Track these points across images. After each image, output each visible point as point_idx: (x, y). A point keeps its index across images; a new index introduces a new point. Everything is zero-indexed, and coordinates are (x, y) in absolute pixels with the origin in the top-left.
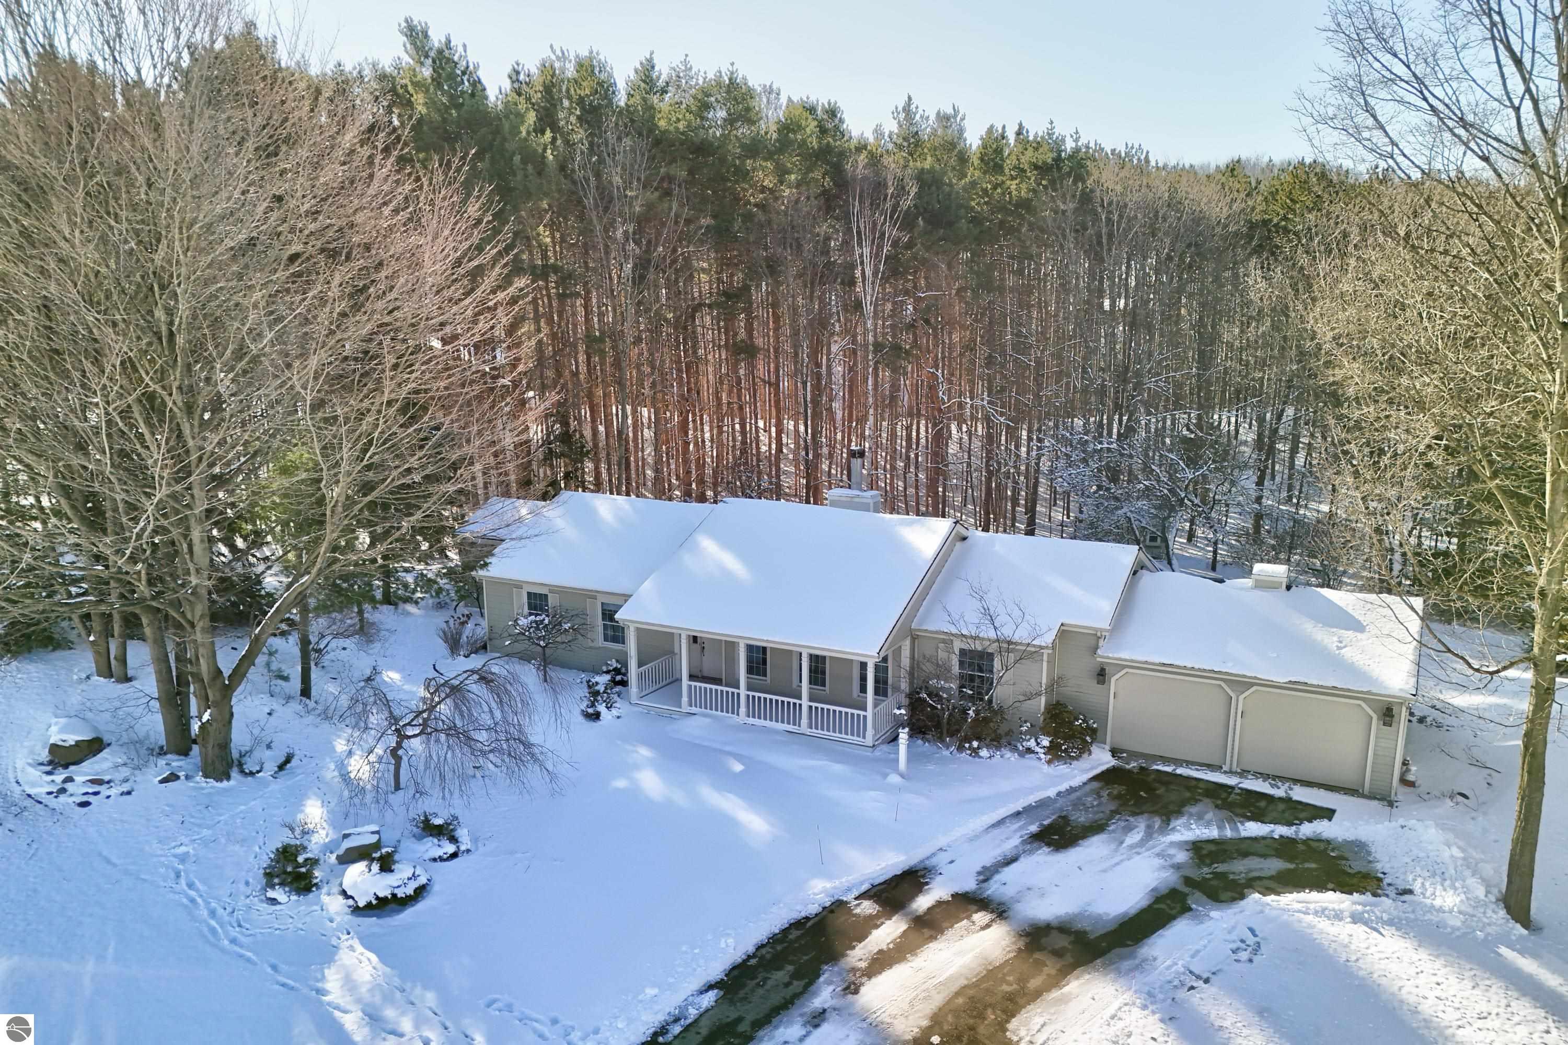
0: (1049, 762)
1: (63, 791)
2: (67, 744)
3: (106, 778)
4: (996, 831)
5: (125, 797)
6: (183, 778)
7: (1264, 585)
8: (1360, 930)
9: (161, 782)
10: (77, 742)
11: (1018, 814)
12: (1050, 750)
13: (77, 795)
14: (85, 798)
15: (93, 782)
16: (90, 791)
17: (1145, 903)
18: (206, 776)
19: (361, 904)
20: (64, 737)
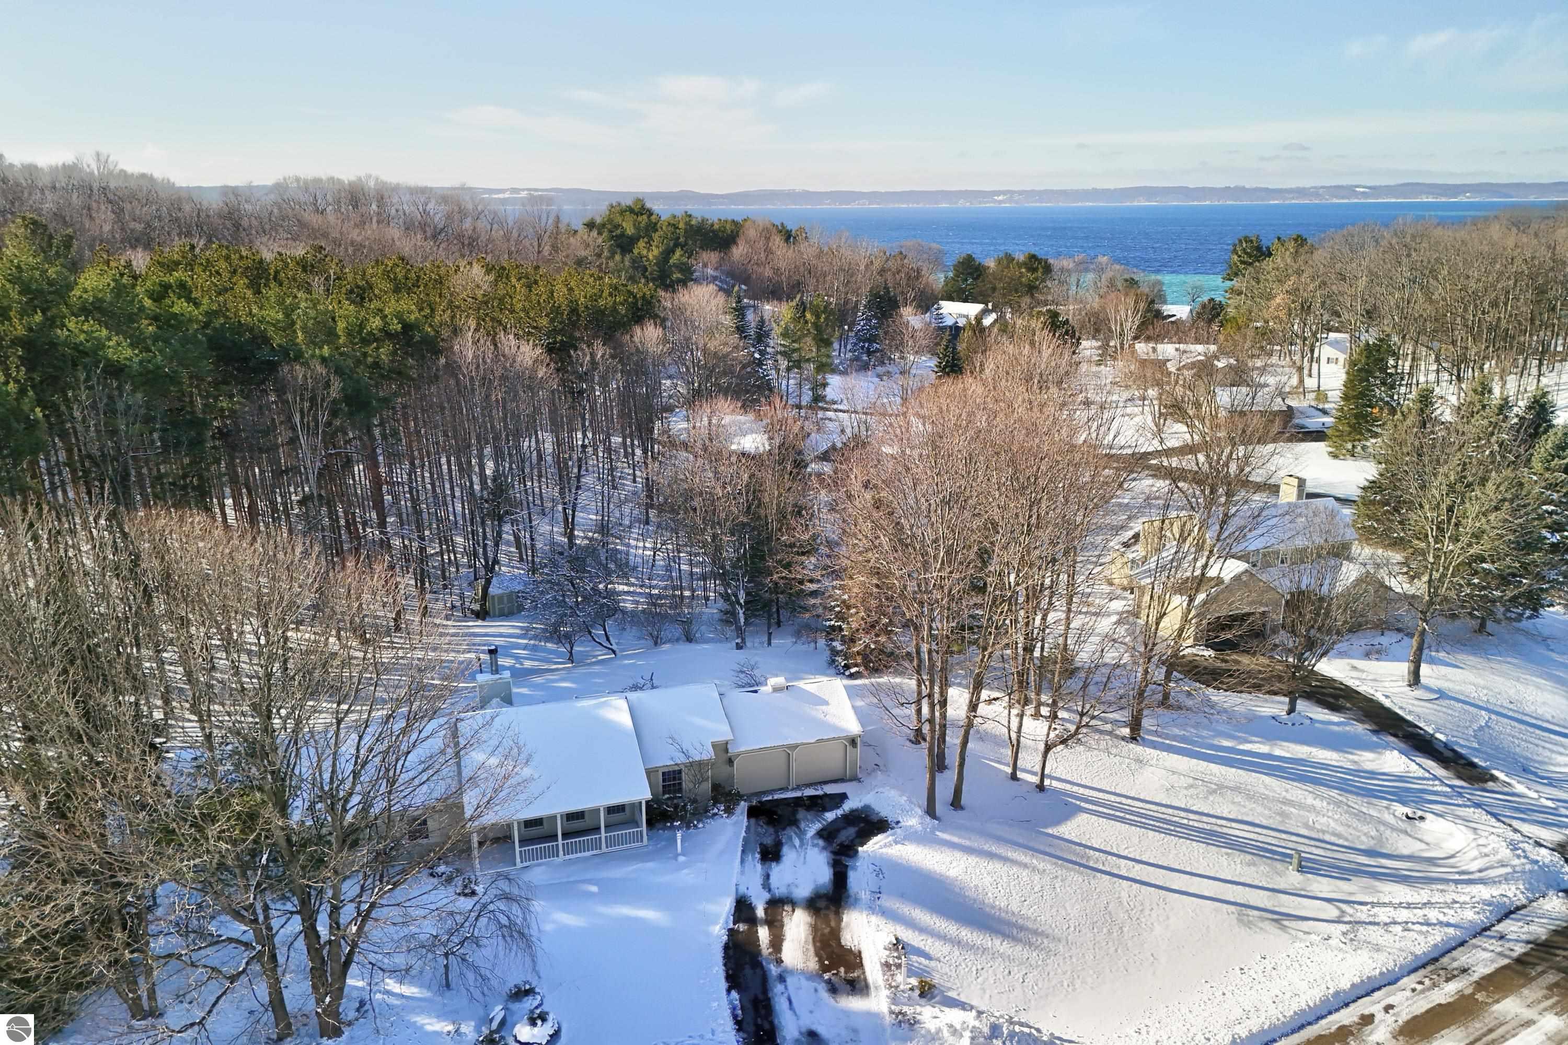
4: (747, 864)
7: (776, 690)
8: (899, 847)
11: (743, 851)
17: (831, 871)
18: (328, 1039)
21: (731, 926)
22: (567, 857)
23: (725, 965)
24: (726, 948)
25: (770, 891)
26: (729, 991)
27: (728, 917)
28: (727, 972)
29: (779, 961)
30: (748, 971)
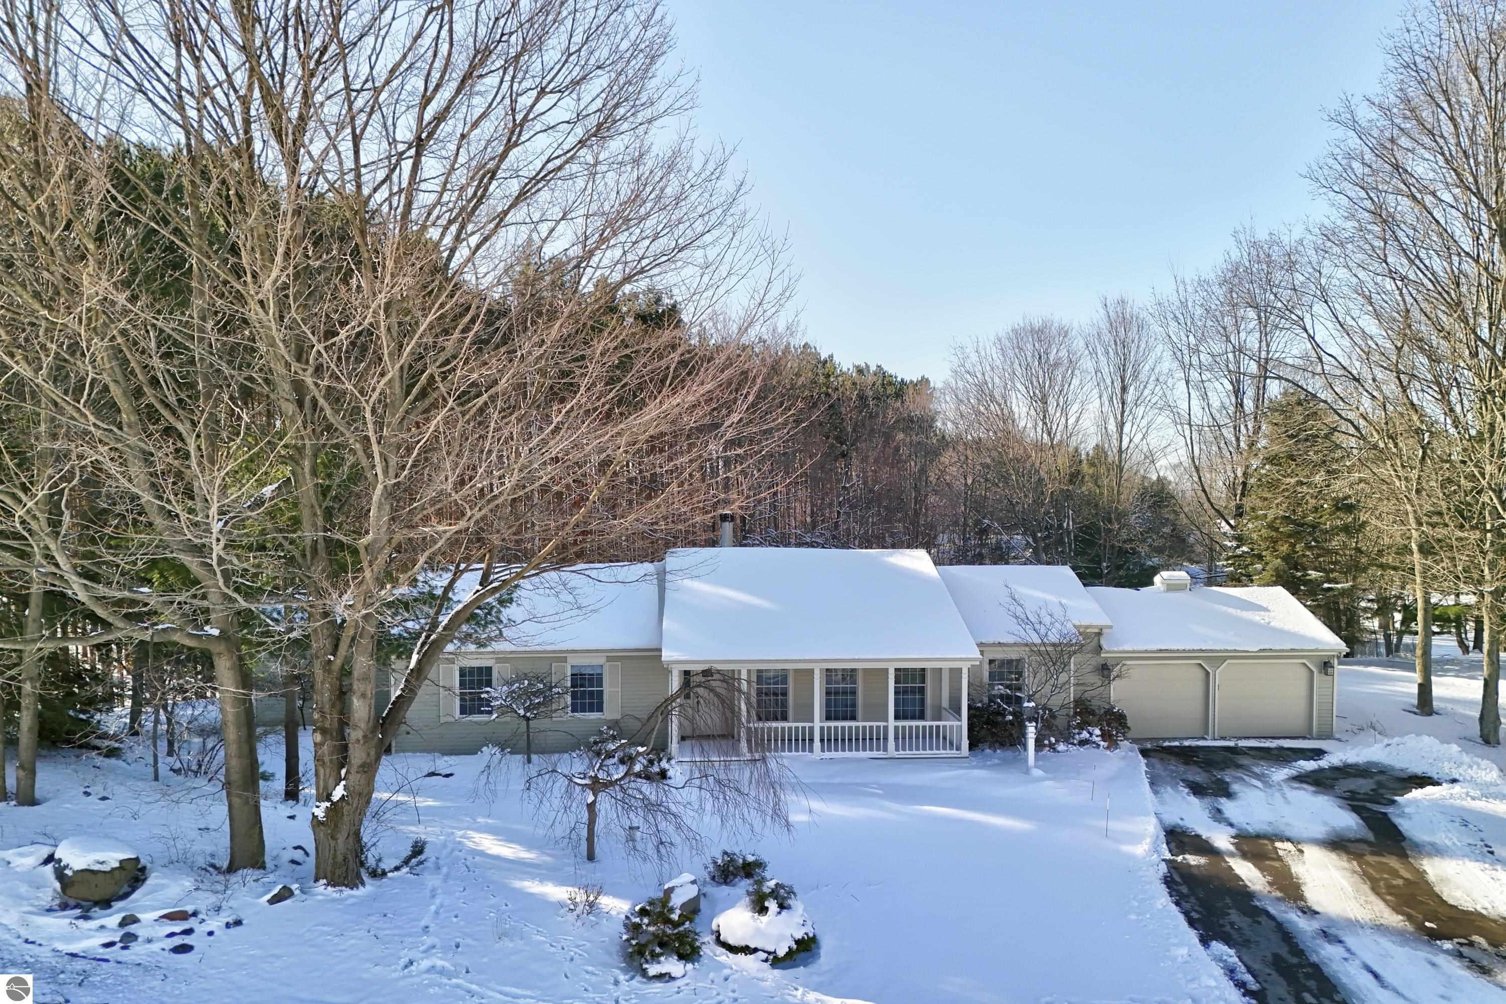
0: (1108, 748)
1: (129, 939)
2: (106, 868)
3: (190, 909)
4: (1166, 794)
5: (234, 931)
6: (297, 892)
7: (1172, 587)
9: (272, 901)
10: (121, 862)
12: (1105, 736)
13: (159, 940)
14: (177, 941)
15: (170, 917)
16: (177, 929)
17: (1354, 814)
18: (332, 883)
19: (781, 953)
20: (100, 856)
21: (1168, 856)
22: (827, 755)
23: (1177, 904)
24: (1168, 881)
25: (1231, 825)
26: (1205, 941)
27: (1155, 843)
28: (1186, 914)
29: (1310, 912)
30: (1234, 916)
